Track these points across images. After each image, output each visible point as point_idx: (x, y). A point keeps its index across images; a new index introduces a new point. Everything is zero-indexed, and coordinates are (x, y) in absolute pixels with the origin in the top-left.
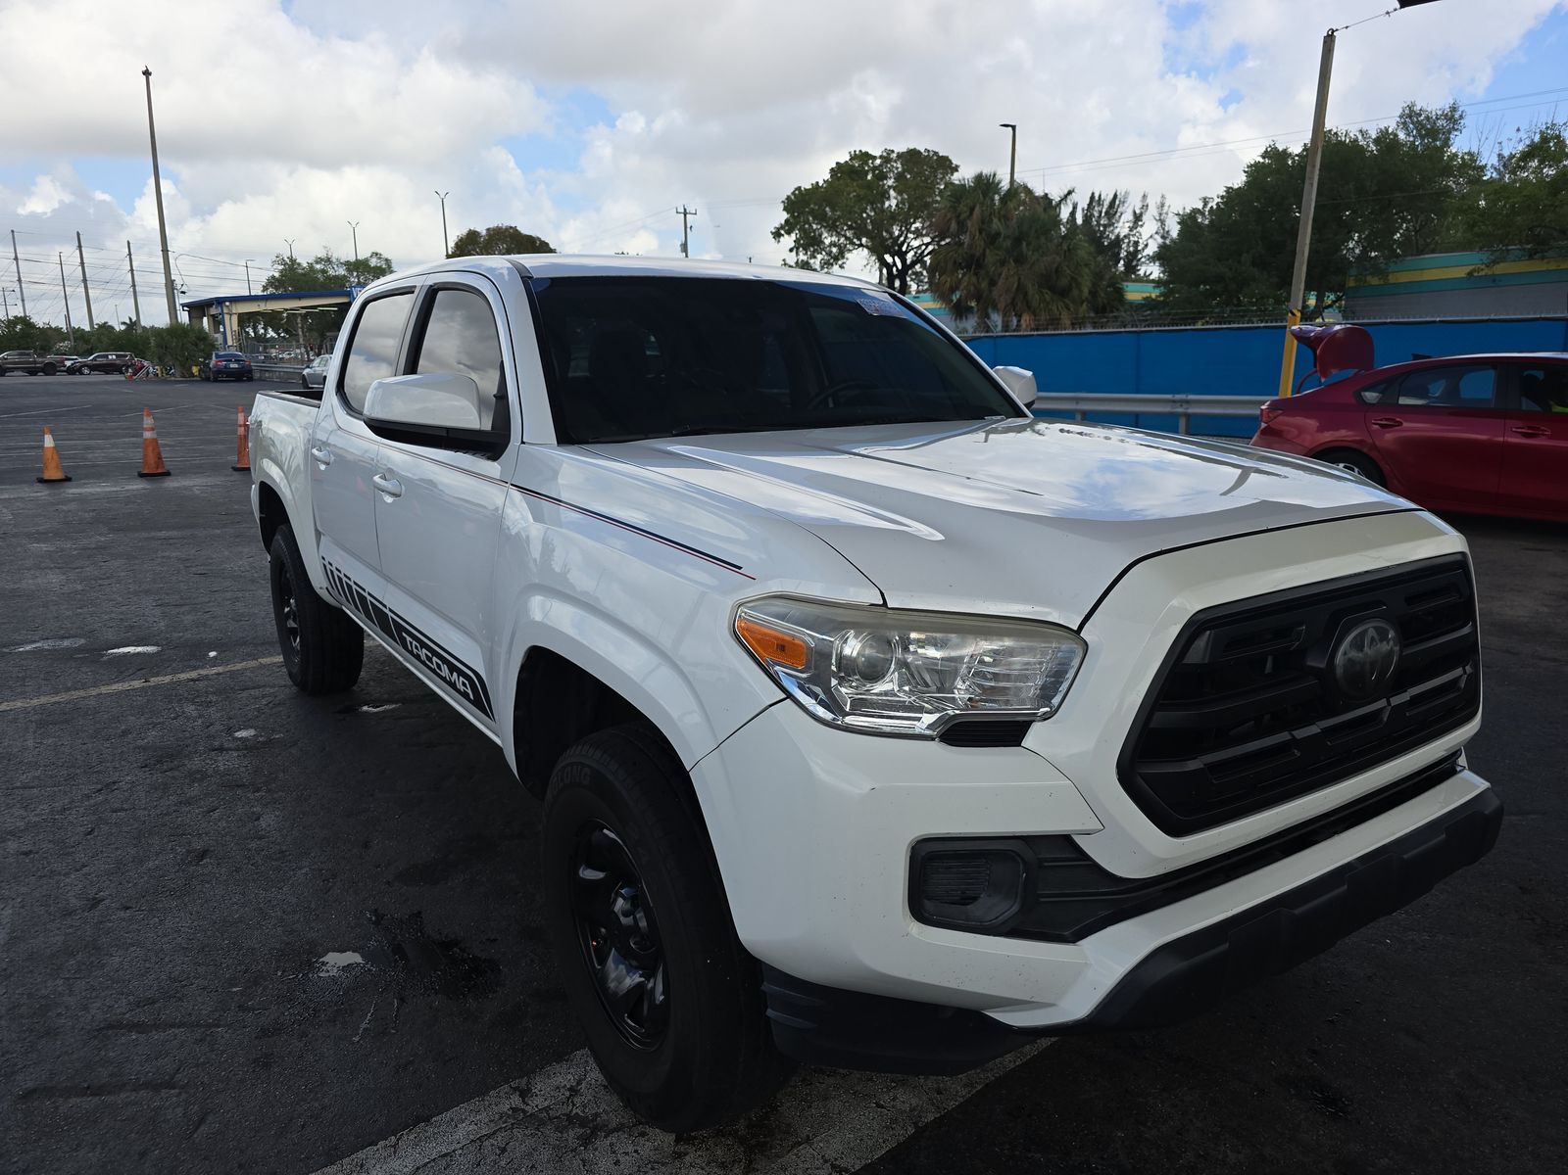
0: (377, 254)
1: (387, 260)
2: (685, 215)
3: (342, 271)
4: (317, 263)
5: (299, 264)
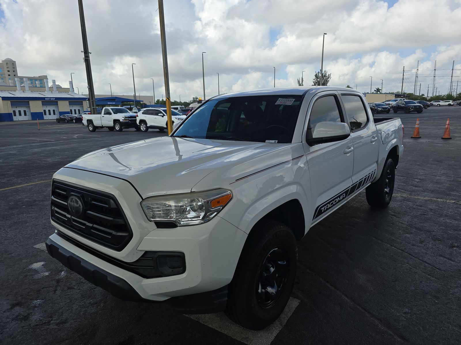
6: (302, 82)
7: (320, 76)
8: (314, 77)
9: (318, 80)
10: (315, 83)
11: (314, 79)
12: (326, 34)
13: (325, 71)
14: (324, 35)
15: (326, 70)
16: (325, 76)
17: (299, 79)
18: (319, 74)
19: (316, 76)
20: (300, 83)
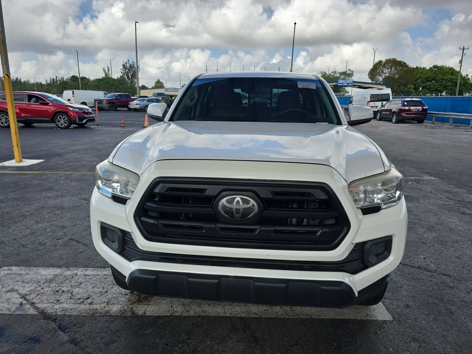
0: (349, 69)
1: (352, 71)
2: (463, 50)
3: (338, 75)
4: (332, 73)
5: (326, 74)
6: (108, 71)
7: (128, 67)
8: (122, 67)
9: (127, 71)
10: (123, 73)
11: (122, 70)
12: (137, 22)
13: (133, 63)
14: (136, 23)
15: (134, 61)
16: (133, 67)
17: (104, 68)
18: (127, 64)
19: (124, 66)
20: (106, 72)
